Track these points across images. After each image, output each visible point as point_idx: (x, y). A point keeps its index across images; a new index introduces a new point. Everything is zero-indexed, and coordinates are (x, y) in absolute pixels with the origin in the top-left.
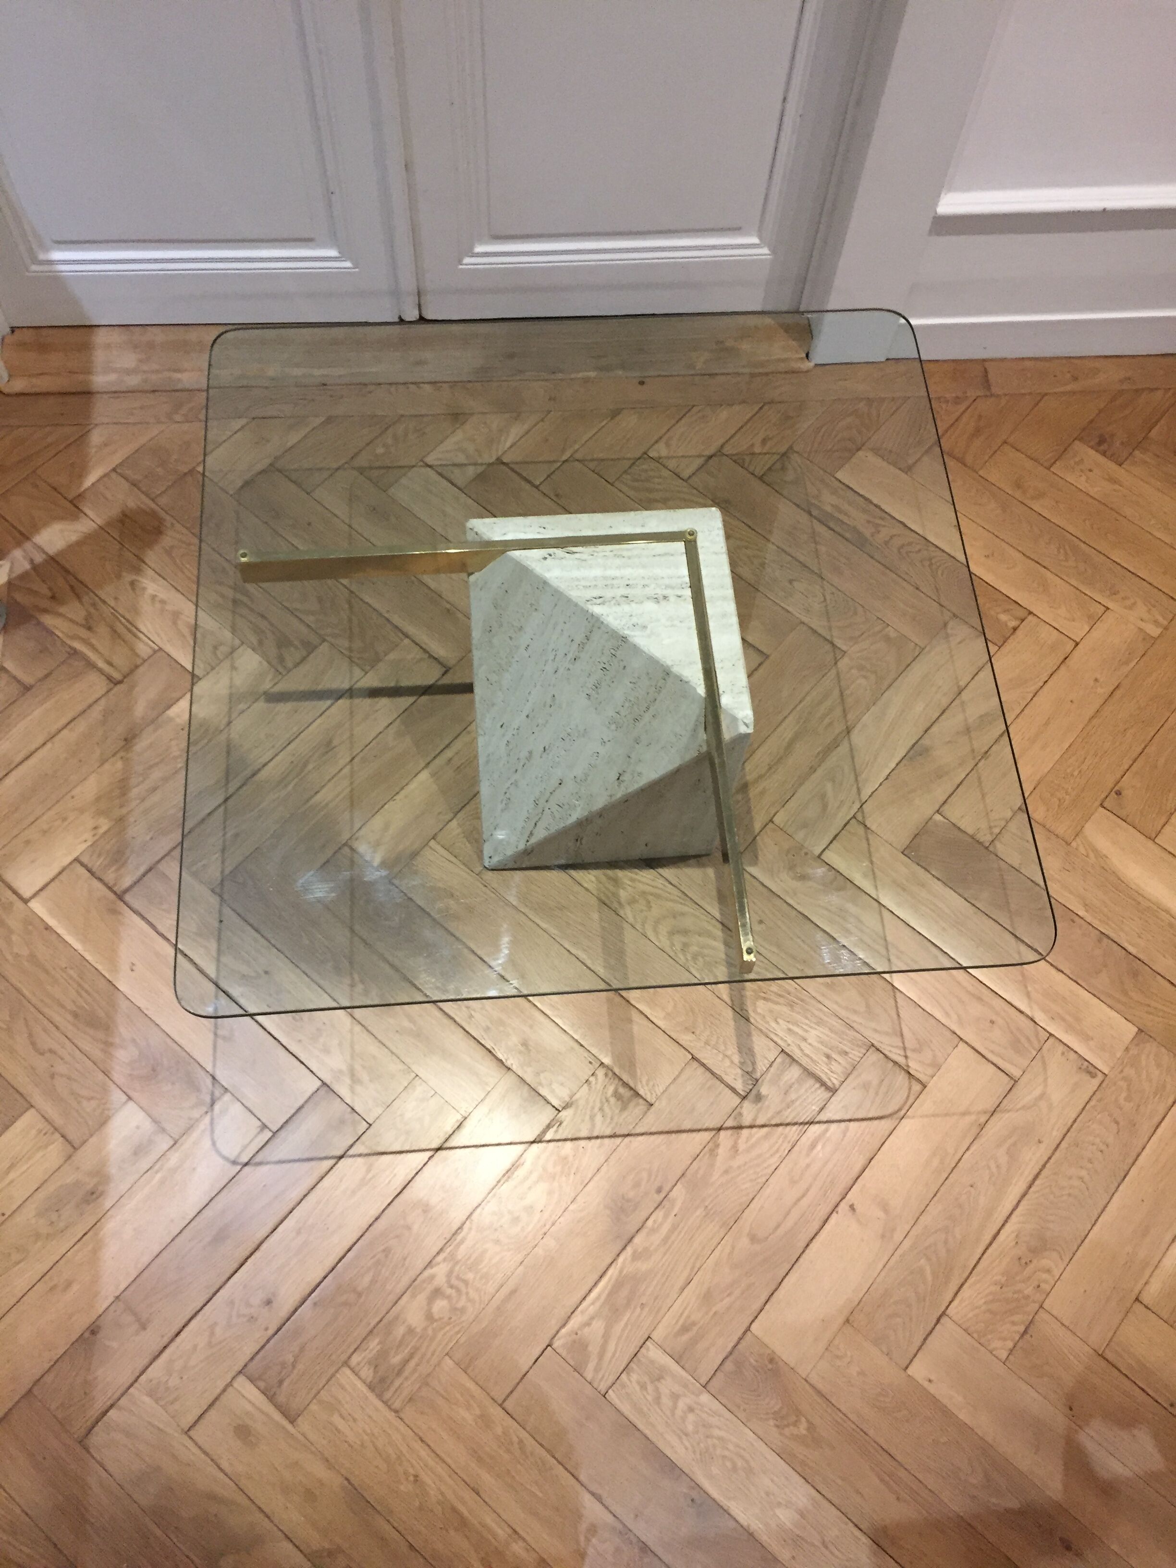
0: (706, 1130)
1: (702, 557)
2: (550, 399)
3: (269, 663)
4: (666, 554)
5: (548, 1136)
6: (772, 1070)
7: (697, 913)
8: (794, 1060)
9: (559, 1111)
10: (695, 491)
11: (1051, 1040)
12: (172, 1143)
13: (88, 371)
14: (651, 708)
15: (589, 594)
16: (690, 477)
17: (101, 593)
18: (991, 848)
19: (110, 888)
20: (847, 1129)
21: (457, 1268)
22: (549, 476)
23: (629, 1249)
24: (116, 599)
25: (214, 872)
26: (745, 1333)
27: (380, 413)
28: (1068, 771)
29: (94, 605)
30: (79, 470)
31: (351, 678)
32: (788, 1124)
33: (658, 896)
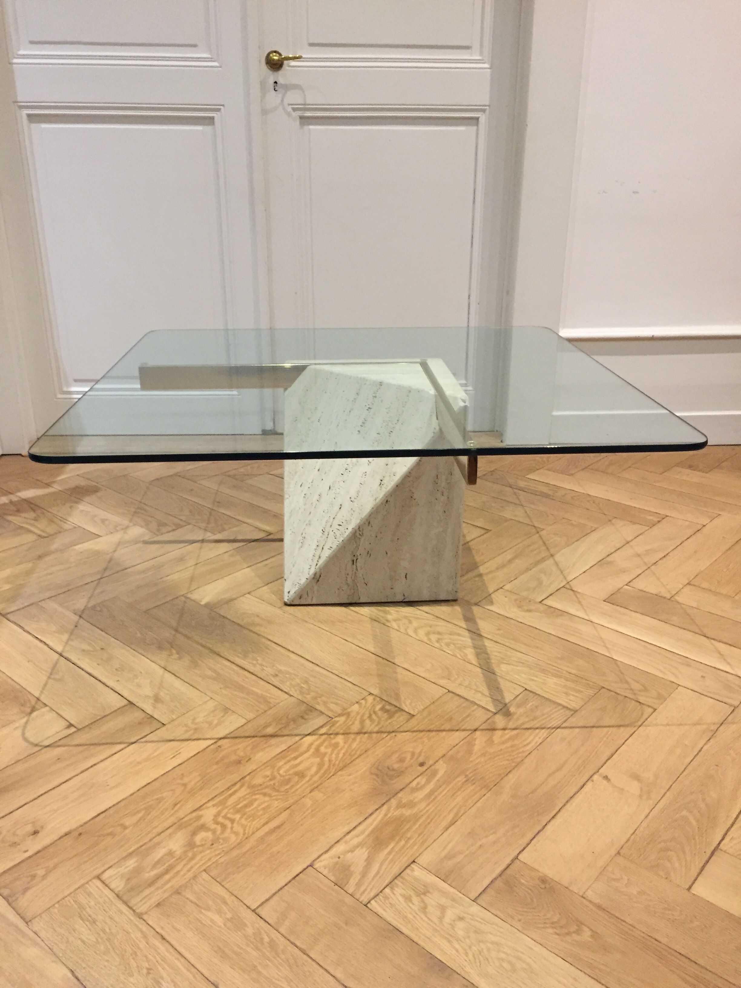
0: (464, 730)
1: (431, 367)
3: (150, 531)
4: (408, 366)
6: (518, 699)
7: (449, 625)
8: (537, 695)
15: (359, 373)
17: (48, 509)
18: (672, 599)
21: (226, 811)
23: (394, 801)
24: (58, 511)
25: (80, 606)
26: (513, 861)
29: (43, 513)
31: (204, 536)
32: (537, 728)
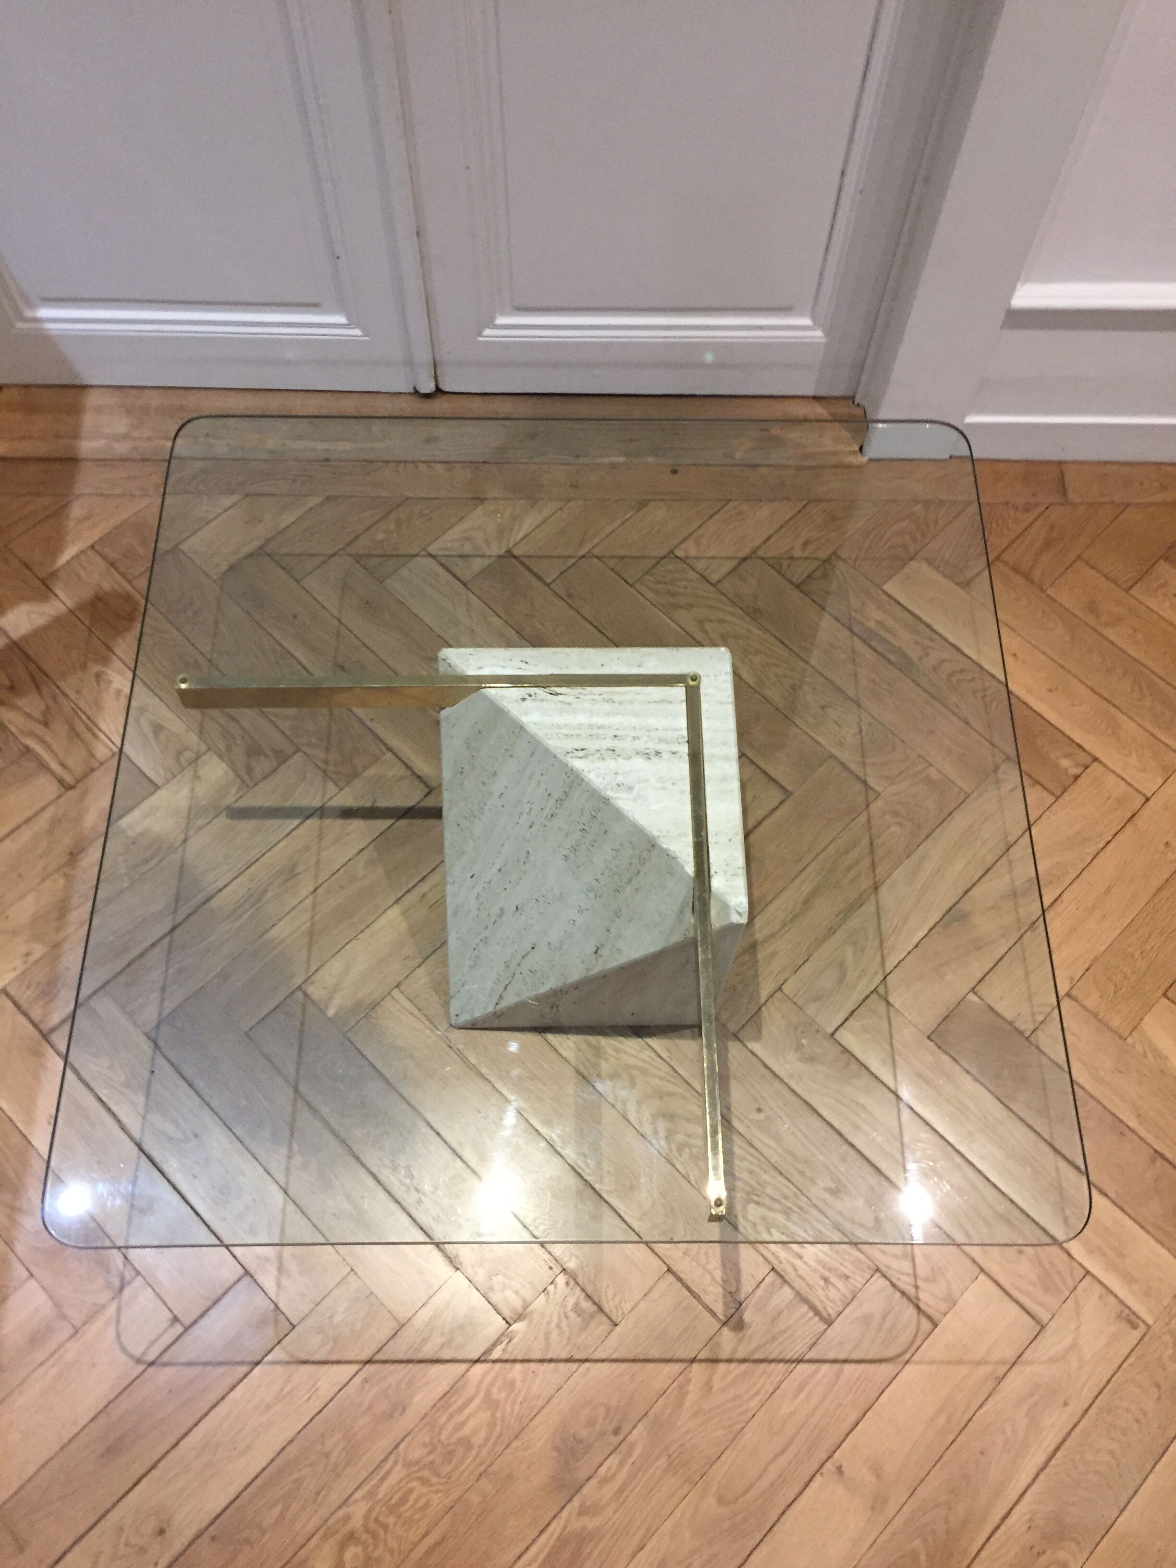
0: (677, 1361)
1: (704, 706)
2: (571, 486)
3: (235, 772)
4: (663, 701)
5: (496, 1354)
6: (759, 1292)
7: (688, 1095)
8: (785, 1281)
9: (510, 1325)
10: (723, 598)
11: (1088, 1278)
12: (72, 1331)
13: (76, 435)
14: (634, 881)
15: (570, 745)
16: (720, 581)
17: (62, 684)
18: (1032, 1039)
19: (35, 1025)
20: (841, 1371)
21: (377, 1509)
22: (561, 573)
23: (576, 1502)
24: (78, 692)
25: (150, 1015)
27: (384, 494)
28: (1130, 950)
29: (54, 698)
30: (54, 546)
31: (324, 793)
32: (773, 1361)
33: (644, 1072)
